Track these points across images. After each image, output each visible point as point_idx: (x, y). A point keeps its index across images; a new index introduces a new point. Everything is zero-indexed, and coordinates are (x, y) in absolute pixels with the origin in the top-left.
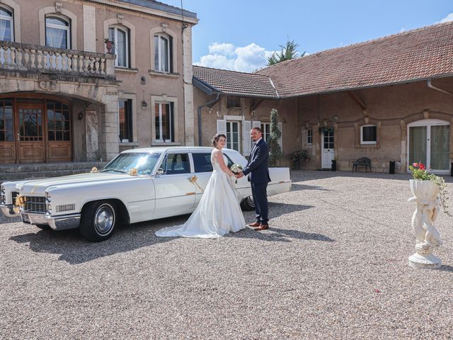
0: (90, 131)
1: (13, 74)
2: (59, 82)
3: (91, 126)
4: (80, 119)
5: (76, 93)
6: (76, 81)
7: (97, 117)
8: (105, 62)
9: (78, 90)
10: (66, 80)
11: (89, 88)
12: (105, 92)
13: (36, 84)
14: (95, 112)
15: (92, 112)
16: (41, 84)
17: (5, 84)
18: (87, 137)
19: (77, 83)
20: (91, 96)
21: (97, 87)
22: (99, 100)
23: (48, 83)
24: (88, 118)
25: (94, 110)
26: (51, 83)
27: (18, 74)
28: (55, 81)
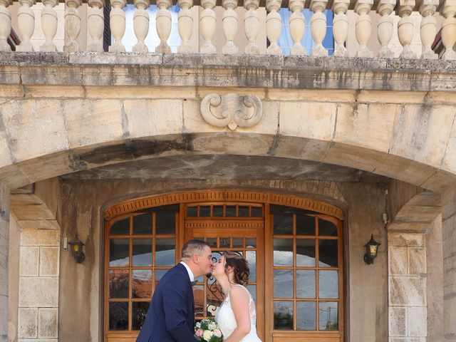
0: (400, 297)
1: (104, 76)
2: (274, 95)
3: (404, 281)
4: (369, 259)
5: (343, 135)
6: (341, 86)
7: (424, 254)
9: (350, 124)
10: (301, 87)
11: (393, 113)
13: (190, 109)
14: (418, 238)
15: (409, 237)
16: (204, 107)
17: (82, 117)
18: (392, 320)
19: (348, 97)
21: (426, 107)
22: (434, 161)
23: (231, 99)
24: (397, 257)
25: (416, 232)
26: (242, 100)
27: (122, 78)
28: (259, 95)
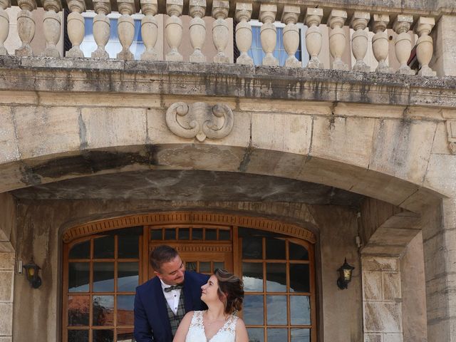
0: (375, 323)
1: (60, 81)
2: (246, 105)
3: (379, 306)
4: (342, 284)
5: (320, 149)
6: (317, 98)
7: (398, 279)
8: (434, 32)
9: (327, 138)
10: (274, 98)
11: (370, 128)
12: (441, 143)
13: (154, 120)
14: (392, 262)
15: (383, 261)
16: (170, 117)
17: (34, 126)
19: (324, 110)
20: (382, 164)
21: (405, 122)
22: (416, 178)
23: (199, 108)
24: (371, 281)
25: (390, 256)
26: (212, 110)
27: (79, 84)
28: (230, 106)
